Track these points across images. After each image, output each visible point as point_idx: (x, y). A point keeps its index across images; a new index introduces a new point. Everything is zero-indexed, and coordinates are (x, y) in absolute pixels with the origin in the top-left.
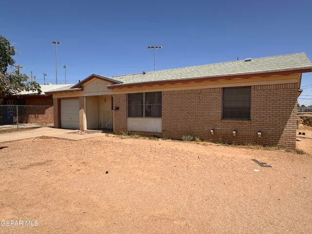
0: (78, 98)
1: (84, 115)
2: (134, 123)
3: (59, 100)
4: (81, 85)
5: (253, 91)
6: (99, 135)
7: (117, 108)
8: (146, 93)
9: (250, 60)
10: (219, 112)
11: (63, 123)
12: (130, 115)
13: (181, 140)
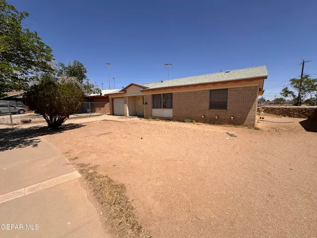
0: (123, 97)
1: (127, 107)
2: (156, 112)
3: (113, 99)
4: (125, 90)
5: (229, 92)
6: (136, 119)
7: (146, 103)
8: (163, 94)
9: (229, 72)
10: (207, 105)
11: (115, 113)
12: (154, 107)
13: (184, 122)
